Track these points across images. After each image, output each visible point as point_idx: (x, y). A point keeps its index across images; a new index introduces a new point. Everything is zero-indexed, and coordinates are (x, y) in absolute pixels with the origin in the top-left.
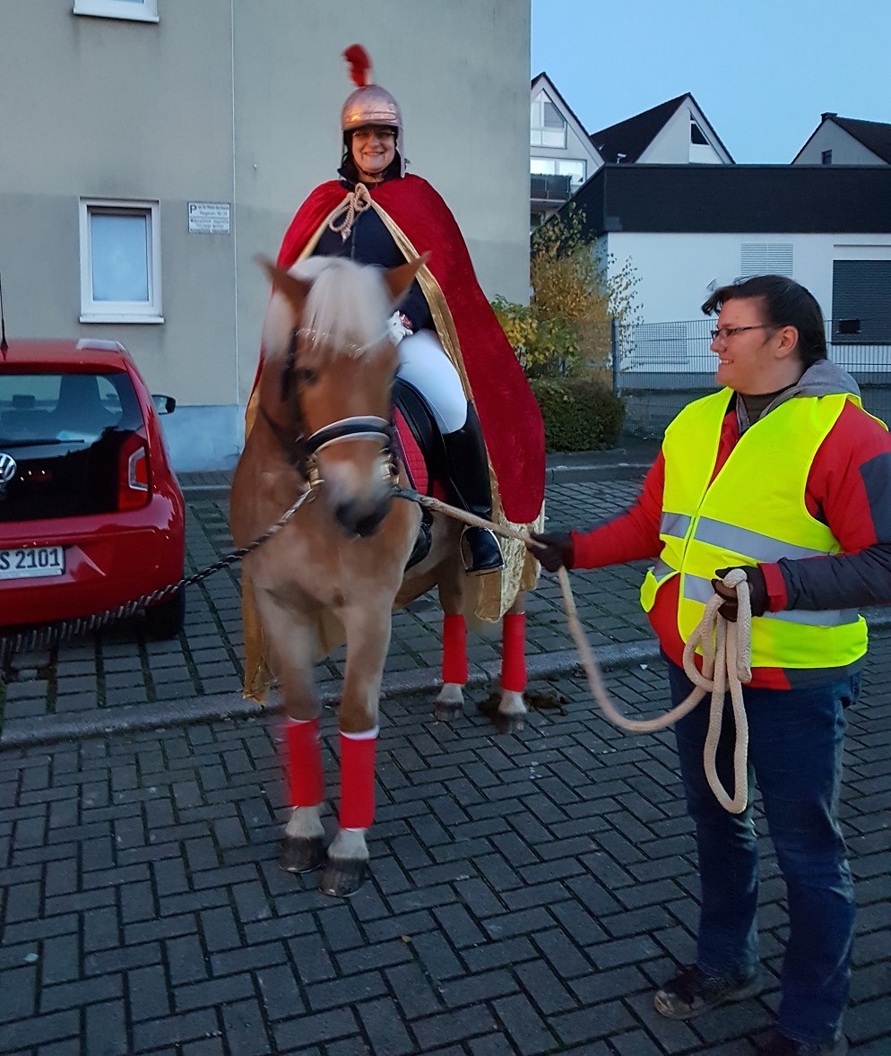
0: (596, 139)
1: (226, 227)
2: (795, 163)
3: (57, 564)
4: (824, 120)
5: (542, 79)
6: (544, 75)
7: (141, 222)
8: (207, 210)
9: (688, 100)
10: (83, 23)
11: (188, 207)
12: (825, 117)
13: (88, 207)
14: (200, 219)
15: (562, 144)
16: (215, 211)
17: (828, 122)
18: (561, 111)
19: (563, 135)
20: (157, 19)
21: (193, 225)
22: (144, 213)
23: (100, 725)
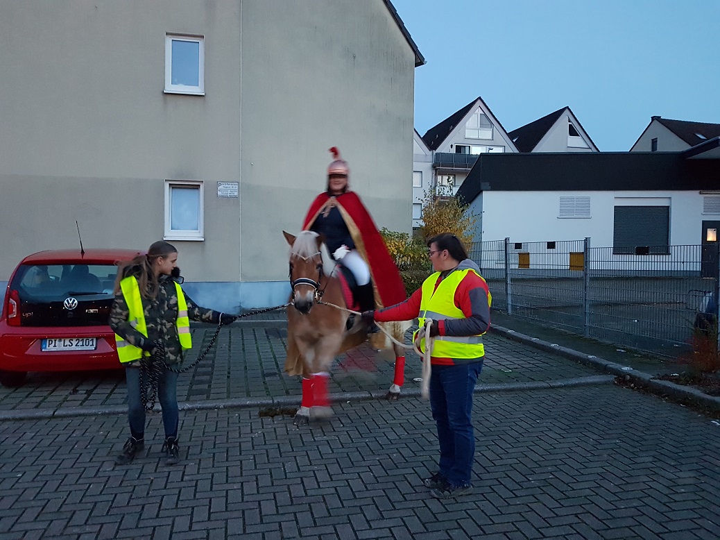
0: (511, 135)
1: (236, 194)
2: (632, 151)
3: (93, 345)
4: (653, 120)
5: (479, 101)
6: (480, 98)
7: (196, 191)
8: (227, 186)
9: (567, 111)
10: (169, 97)
11: (218, 184)
12: (653, 118)
13: (170, 184)
14: (223, 190)
15: (490, 138)
16: (231, 186)
17: (655, 121)
18: (490, 119)
19: (491, 132)
20: (204, 94)
21: (219, 193)
22: (197, 187)
23: (97, 411)
